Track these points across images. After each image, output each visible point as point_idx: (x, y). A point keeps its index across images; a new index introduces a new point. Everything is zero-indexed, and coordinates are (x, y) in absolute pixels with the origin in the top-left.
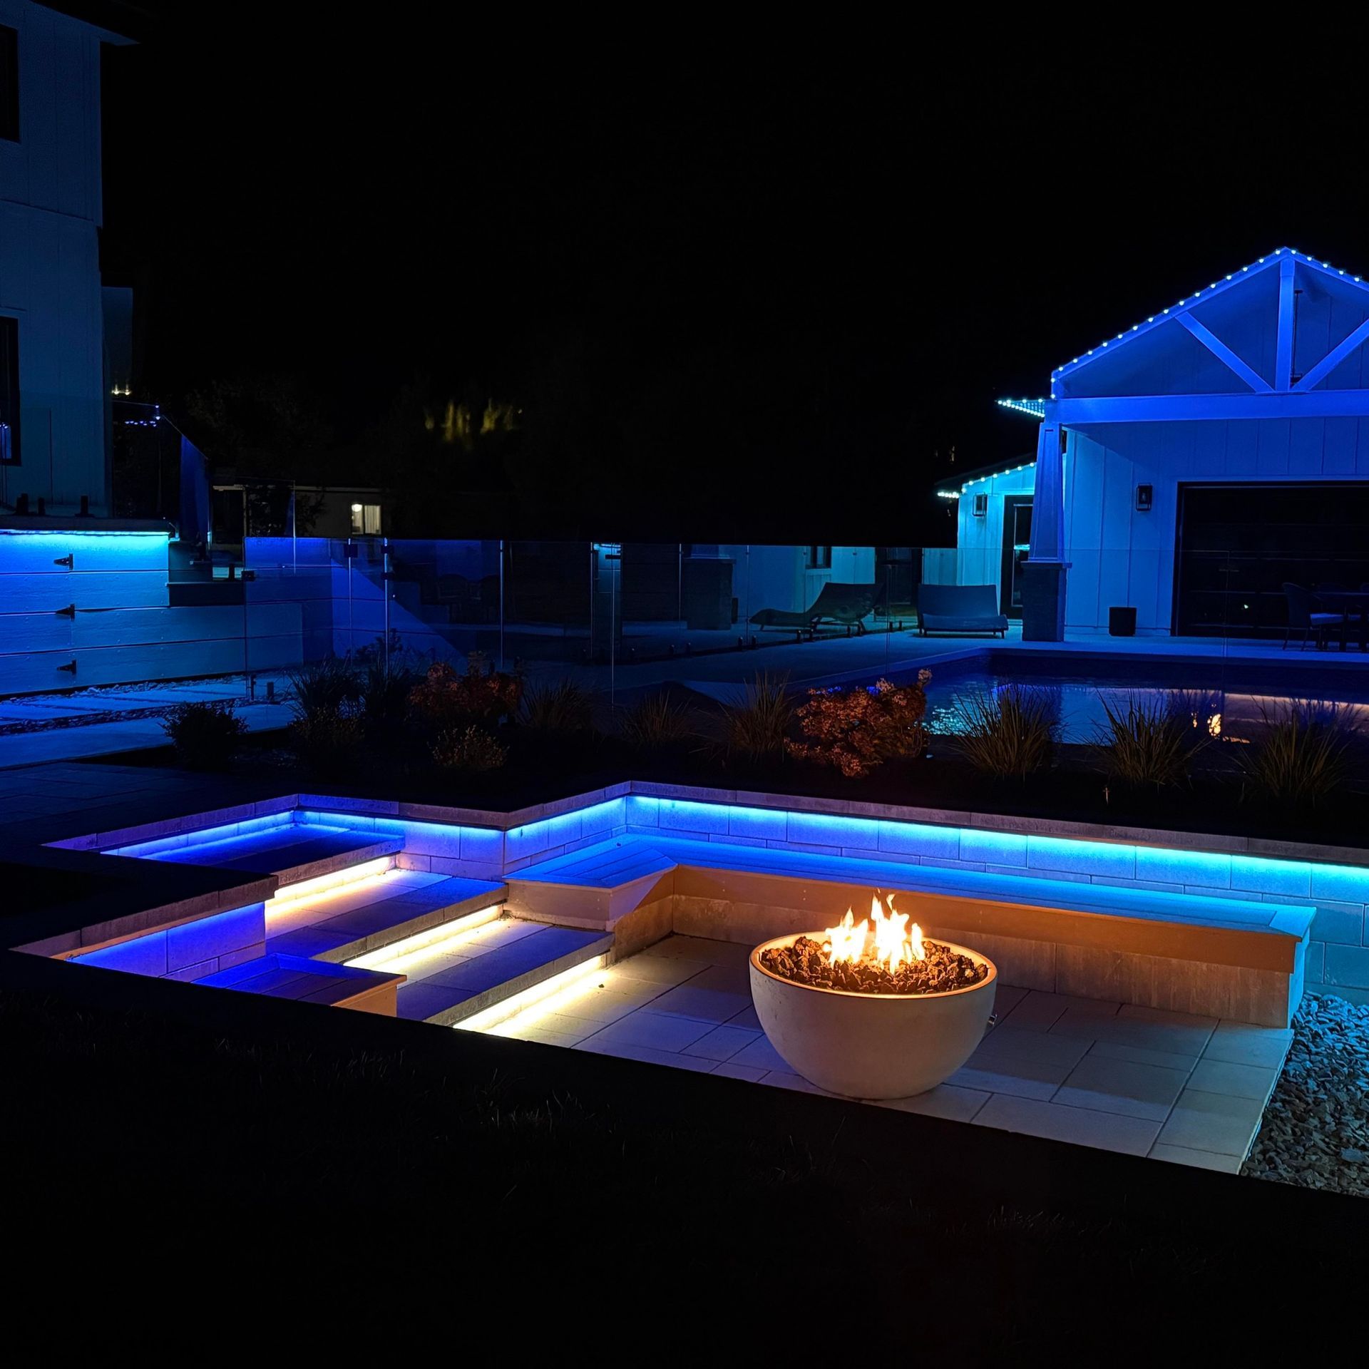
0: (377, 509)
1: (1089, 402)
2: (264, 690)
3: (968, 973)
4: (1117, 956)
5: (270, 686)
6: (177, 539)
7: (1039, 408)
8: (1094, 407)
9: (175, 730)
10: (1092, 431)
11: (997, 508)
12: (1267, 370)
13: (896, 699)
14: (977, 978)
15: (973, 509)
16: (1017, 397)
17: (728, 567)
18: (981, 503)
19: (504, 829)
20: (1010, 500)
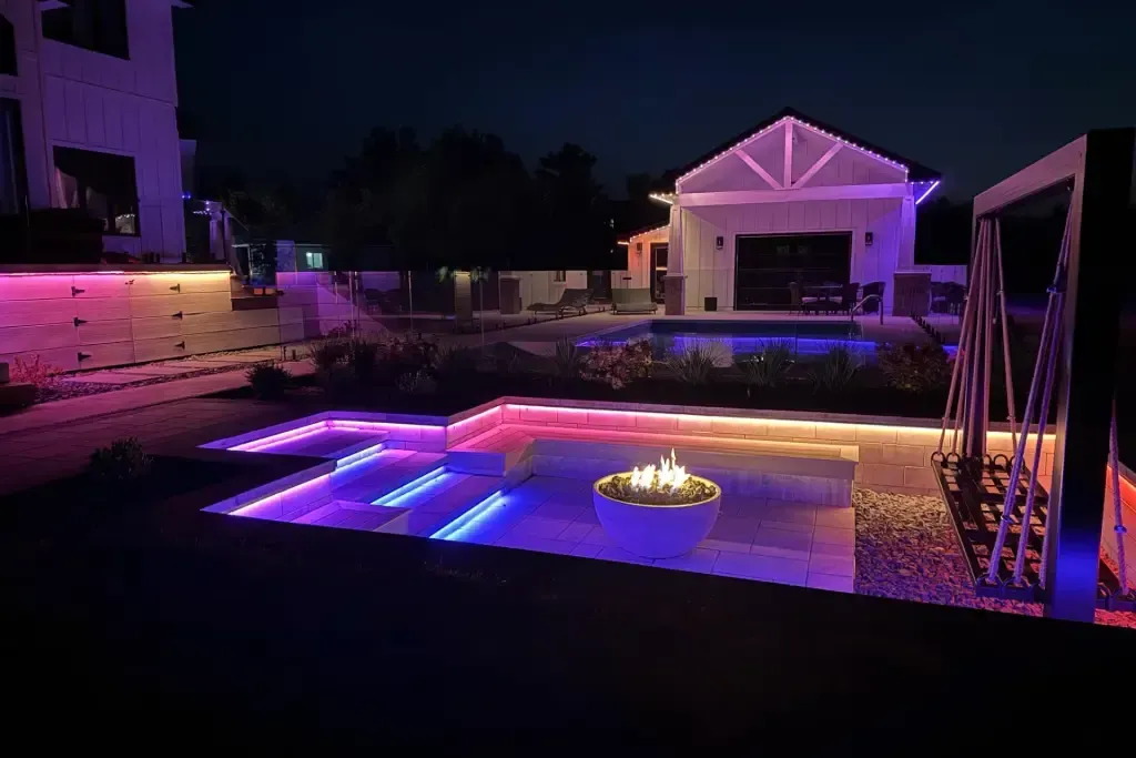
0: (320, 255)
1: (694, 196)
2: (291, 354)
3: (707, 491)
4: (764, 476)
5: (294, 352)
6: (234, 274)
7: (671, 198)
8: (697, 199)
9: (252, 378)
10: (694, 210)
11: (647, 250)
12: (780, 178)
13: (636, 349)
14: (711, 495)
15: (635, 250)
16: (659, 193)
17: (516, 282)
18: (639, 246)
19: (446, 425)
20: (653, 245)
